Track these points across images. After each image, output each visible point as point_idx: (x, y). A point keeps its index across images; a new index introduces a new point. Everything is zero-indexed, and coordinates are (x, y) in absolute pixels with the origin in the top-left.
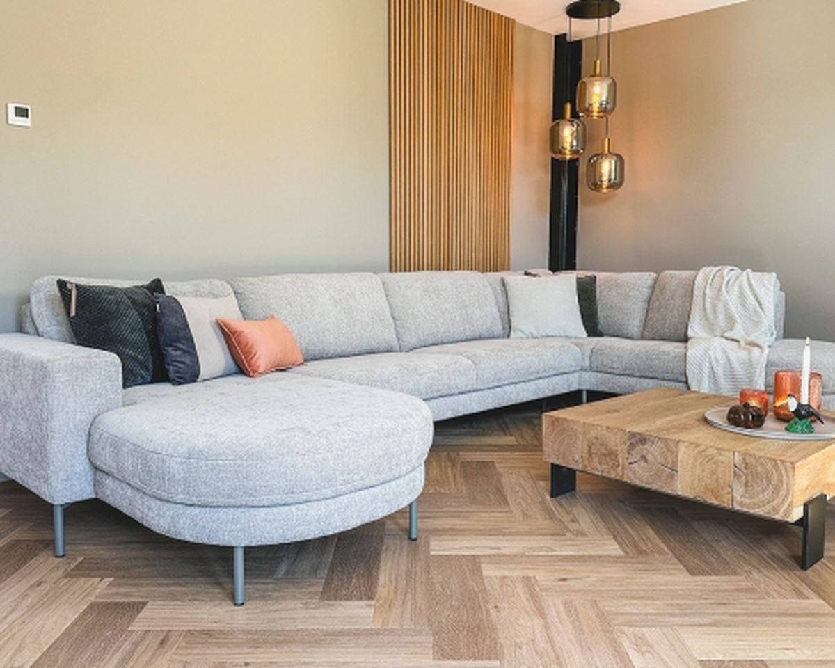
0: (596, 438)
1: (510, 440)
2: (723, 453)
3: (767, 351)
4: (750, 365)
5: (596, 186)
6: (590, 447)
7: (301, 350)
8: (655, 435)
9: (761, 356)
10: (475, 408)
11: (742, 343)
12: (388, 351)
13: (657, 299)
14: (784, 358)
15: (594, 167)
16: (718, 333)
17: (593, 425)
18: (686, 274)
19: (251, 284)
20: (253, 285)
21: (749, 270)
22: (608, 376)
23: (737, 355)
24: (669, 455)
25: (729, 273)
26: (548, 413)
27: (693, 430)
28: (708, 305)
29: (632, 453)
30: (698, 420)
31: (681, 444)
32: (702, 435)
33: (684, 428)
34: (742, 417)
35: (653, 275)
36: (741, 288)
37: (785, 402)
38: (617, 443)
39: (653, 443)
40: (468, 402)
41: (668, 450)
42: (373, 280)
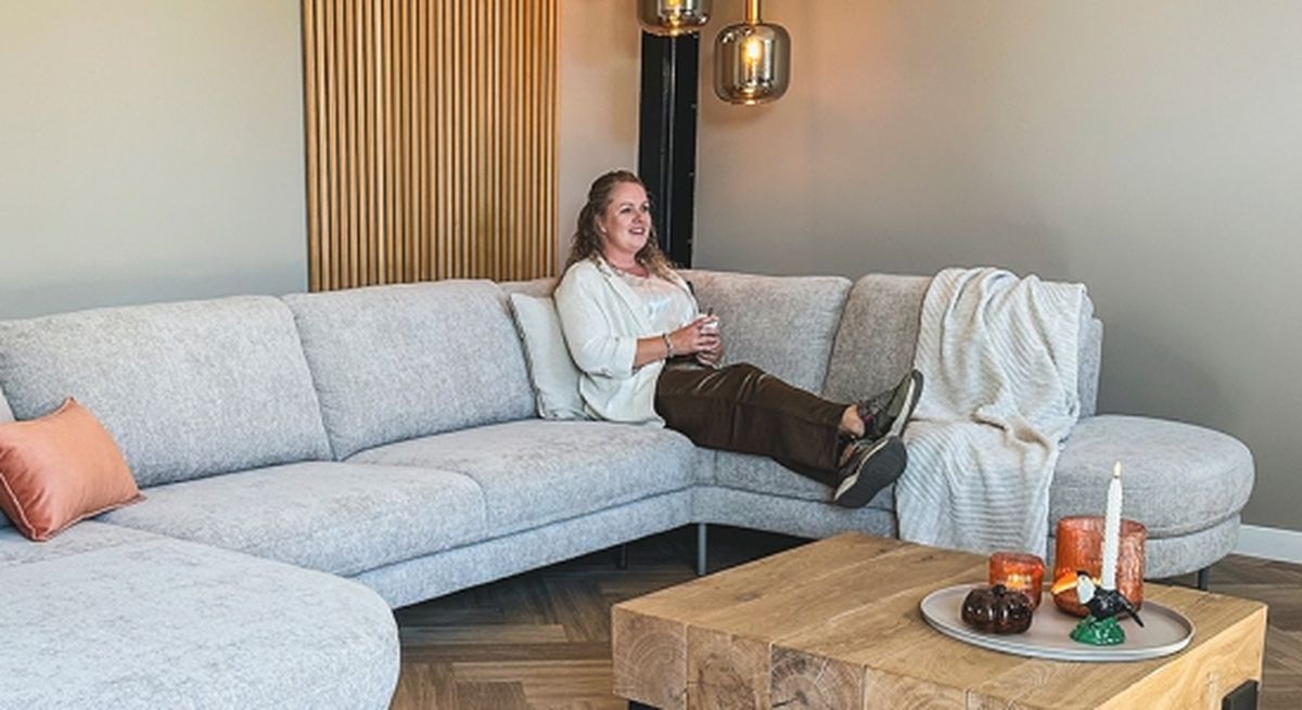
0: (713, 656)
1: (554, 632)
2: (946, 693)
3: (1055, 454)
4: (1021, 481)
5: (733, 93)
6: (701, 672)
7: (132, 468)
8: (822, 653)
9: (1043, 464)
10: (486, 575)
11: (1011, 432)
12: (309, 459)
13: (851, 335)
14: (1090, 467)
15: (728, 54)
16: (966, 406)
17: (708, 631)
18: (906, 283)
19: (22, 334)
20: (27, 336)
21: (1033, 278)
22: (750, 496)
23: (998, 459)
24: (847, 693)
25: (993, 282)
26: (624, 605)
27: (898, 641)
28: (948, 350)
29: (780, 686)
30: (906, 616)
31: (869, 671)
32: (911, 650)
33: (878, 636)
34: (991, 613)
35: (844, 282)
36: (1013, 315)
37: (1073, 585)
38: (751, 664)
39: (819, 668)
40: (471, 565)
41: (847, 682)
42: (273, 314)
